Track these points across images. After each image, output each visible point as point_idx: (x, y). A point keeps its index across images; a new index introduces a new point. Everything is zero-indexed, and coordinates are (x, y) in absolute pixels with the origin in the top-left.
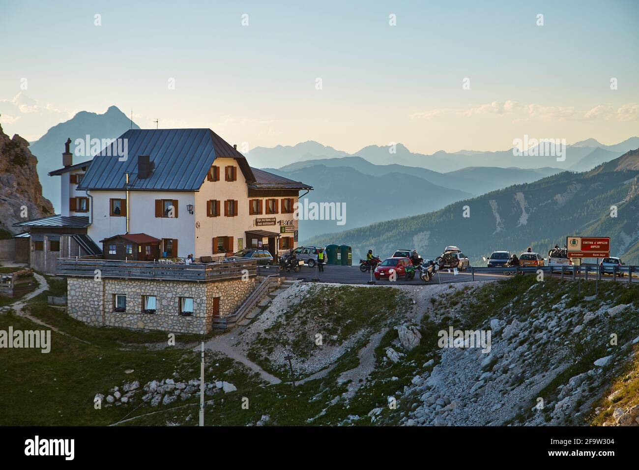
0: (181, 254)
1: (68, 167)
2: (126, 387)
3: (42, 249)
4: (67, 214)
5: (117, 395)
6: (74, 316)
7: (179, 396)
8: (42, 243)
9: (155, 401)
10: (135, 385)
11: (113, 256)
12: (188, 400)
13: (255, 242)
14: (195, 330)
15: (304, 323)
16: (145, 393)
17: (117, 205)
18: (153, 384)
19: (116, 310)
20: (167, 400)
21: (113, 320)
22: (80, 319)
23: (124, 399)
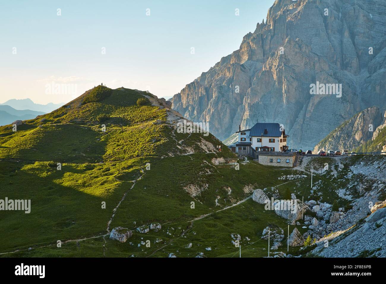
0: (275, 150)
1: (240, 131)
2: (283, 177)
3: (241, 149)
4: (240, 141)
5: (282, 178)
6: (260, 163)
7: (294, 178)
8: (241, 148)
9: (290, 179)
10: (285, 176)
11: (262, 151)
12: (297, 179)
13: (285, 148)
14: (290, 166)
15: (314, 164)
16: (287, 178)
17: (259, 140)
18: (289, 176)
19: (270, 162)
20: (292, 179)
21: (270, 164)
22: (262, 164)
23: (284, 179)
